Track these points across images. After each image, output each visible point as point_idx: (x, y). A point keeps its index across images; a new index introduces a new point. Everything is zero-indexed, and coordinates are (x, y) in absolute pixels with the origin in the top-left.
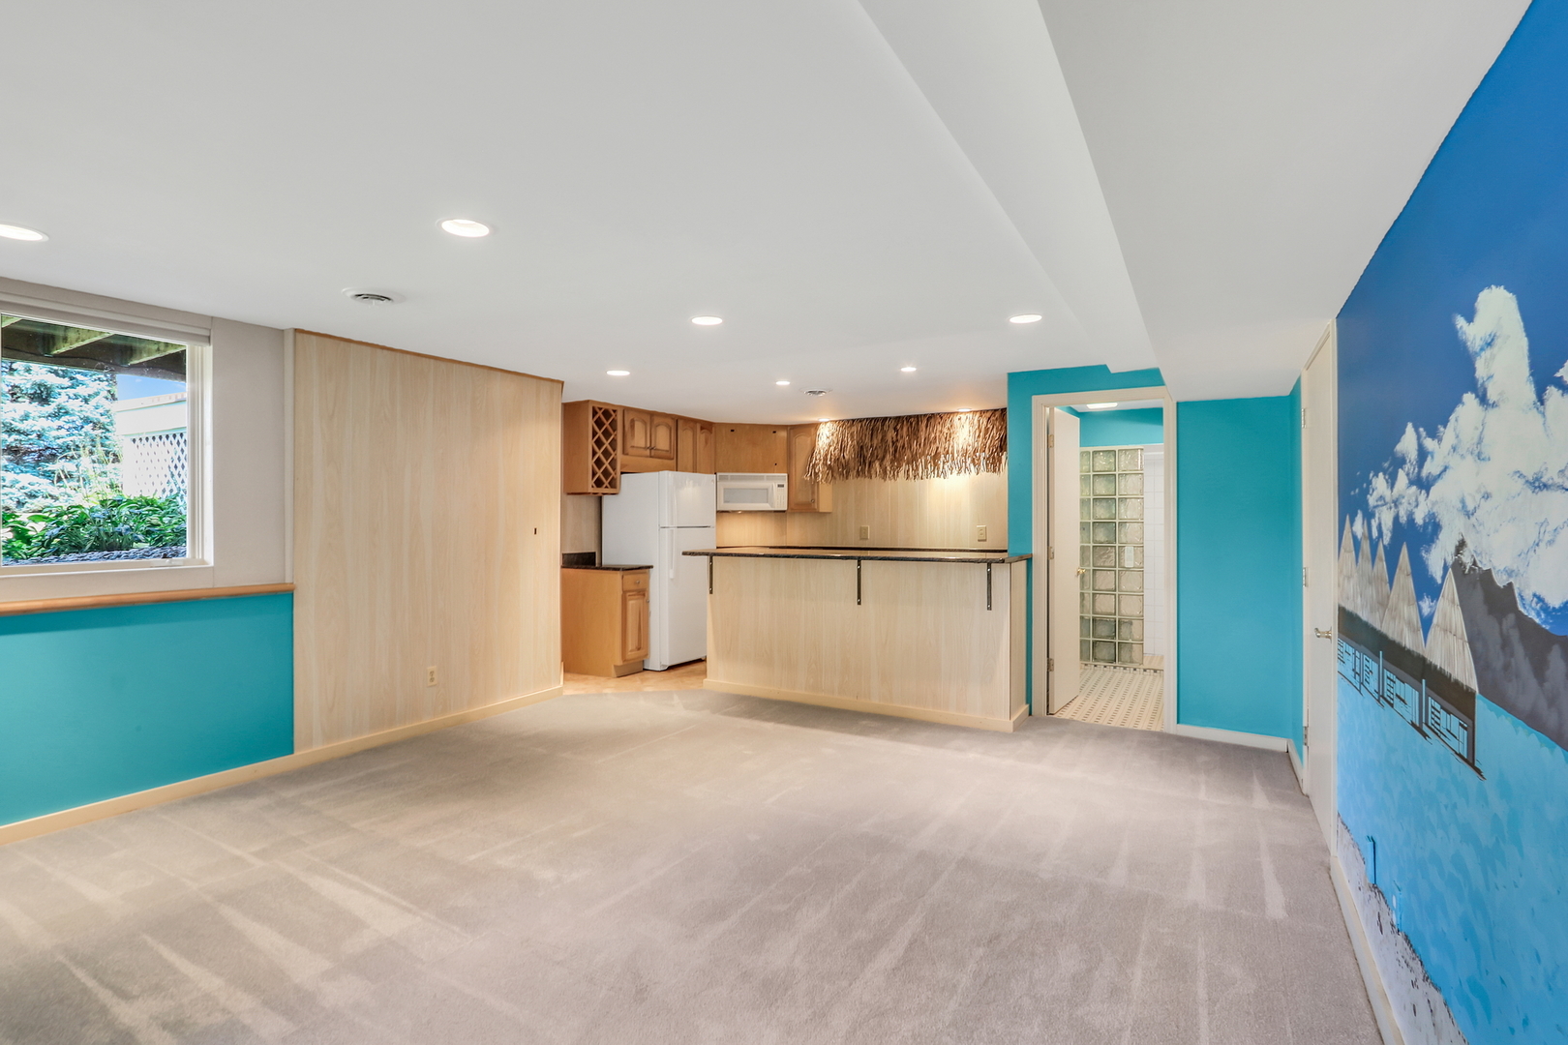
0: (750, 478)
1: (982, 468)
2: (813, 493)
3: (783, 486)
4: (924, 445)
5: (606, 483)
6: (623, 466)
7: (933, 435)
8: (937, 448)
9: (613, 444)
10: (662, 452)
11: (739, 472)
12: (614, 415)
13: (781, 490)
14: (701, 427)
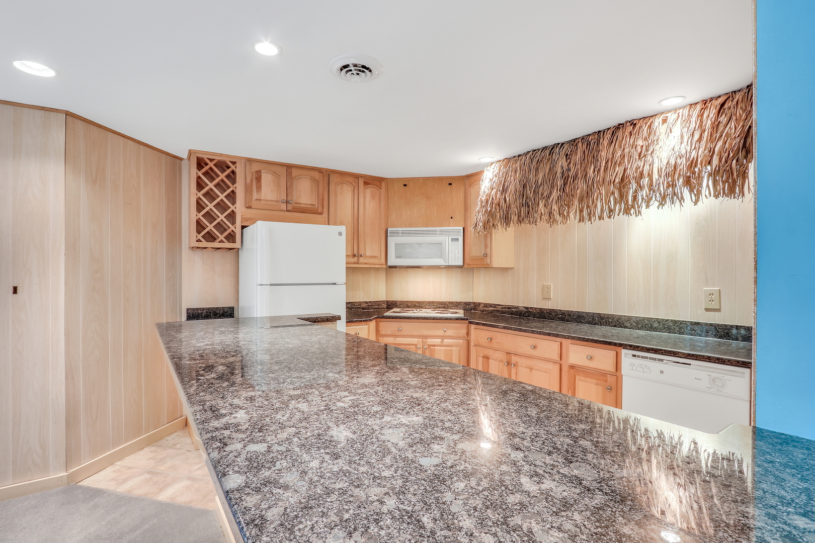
0: (416, 233)
1: (704, 191)
2: (486, 246)
3: (457, 240)
4: (606, 169)
5: (222, 237)
6: (243, 219)
7: (619, 153)
8: (625, 170)
9: (232, 196)
10: (305, 206)
11: (412, 227)
12: (233, 167)
13: (455, 244)
14: (364, 182)
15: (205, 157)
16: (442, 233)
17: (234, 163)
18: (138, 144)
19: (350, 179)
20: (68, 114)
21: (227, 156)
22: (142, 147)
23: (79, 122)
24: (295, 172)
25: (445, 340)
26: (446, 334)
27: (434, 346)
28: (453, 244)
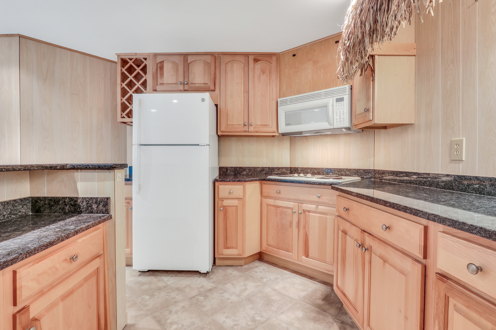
3: (342, 99)
9: (145, 84)
10: (200, 85)
11: (300, 94)
12: (145, 62)
13: (340, 104)
14: (254, 59)
15: (126, 58)
16: (327, 95)
17: (145, 59)
18: (84, 55)
19: (242, 59)
20: (20, 36)
21: (140, 54)
22: (88, 57)
23: (31, 41)
24: (190, 59)
25: (320, 207)
26: (320, 200)
27: (309, 212)
28: (337, 105)
